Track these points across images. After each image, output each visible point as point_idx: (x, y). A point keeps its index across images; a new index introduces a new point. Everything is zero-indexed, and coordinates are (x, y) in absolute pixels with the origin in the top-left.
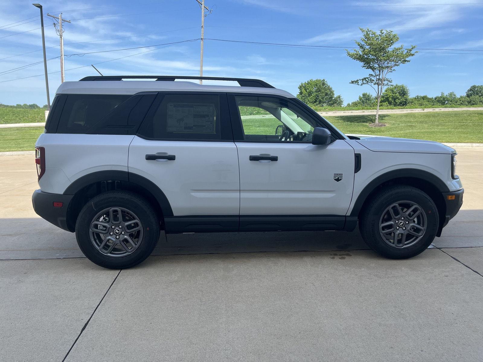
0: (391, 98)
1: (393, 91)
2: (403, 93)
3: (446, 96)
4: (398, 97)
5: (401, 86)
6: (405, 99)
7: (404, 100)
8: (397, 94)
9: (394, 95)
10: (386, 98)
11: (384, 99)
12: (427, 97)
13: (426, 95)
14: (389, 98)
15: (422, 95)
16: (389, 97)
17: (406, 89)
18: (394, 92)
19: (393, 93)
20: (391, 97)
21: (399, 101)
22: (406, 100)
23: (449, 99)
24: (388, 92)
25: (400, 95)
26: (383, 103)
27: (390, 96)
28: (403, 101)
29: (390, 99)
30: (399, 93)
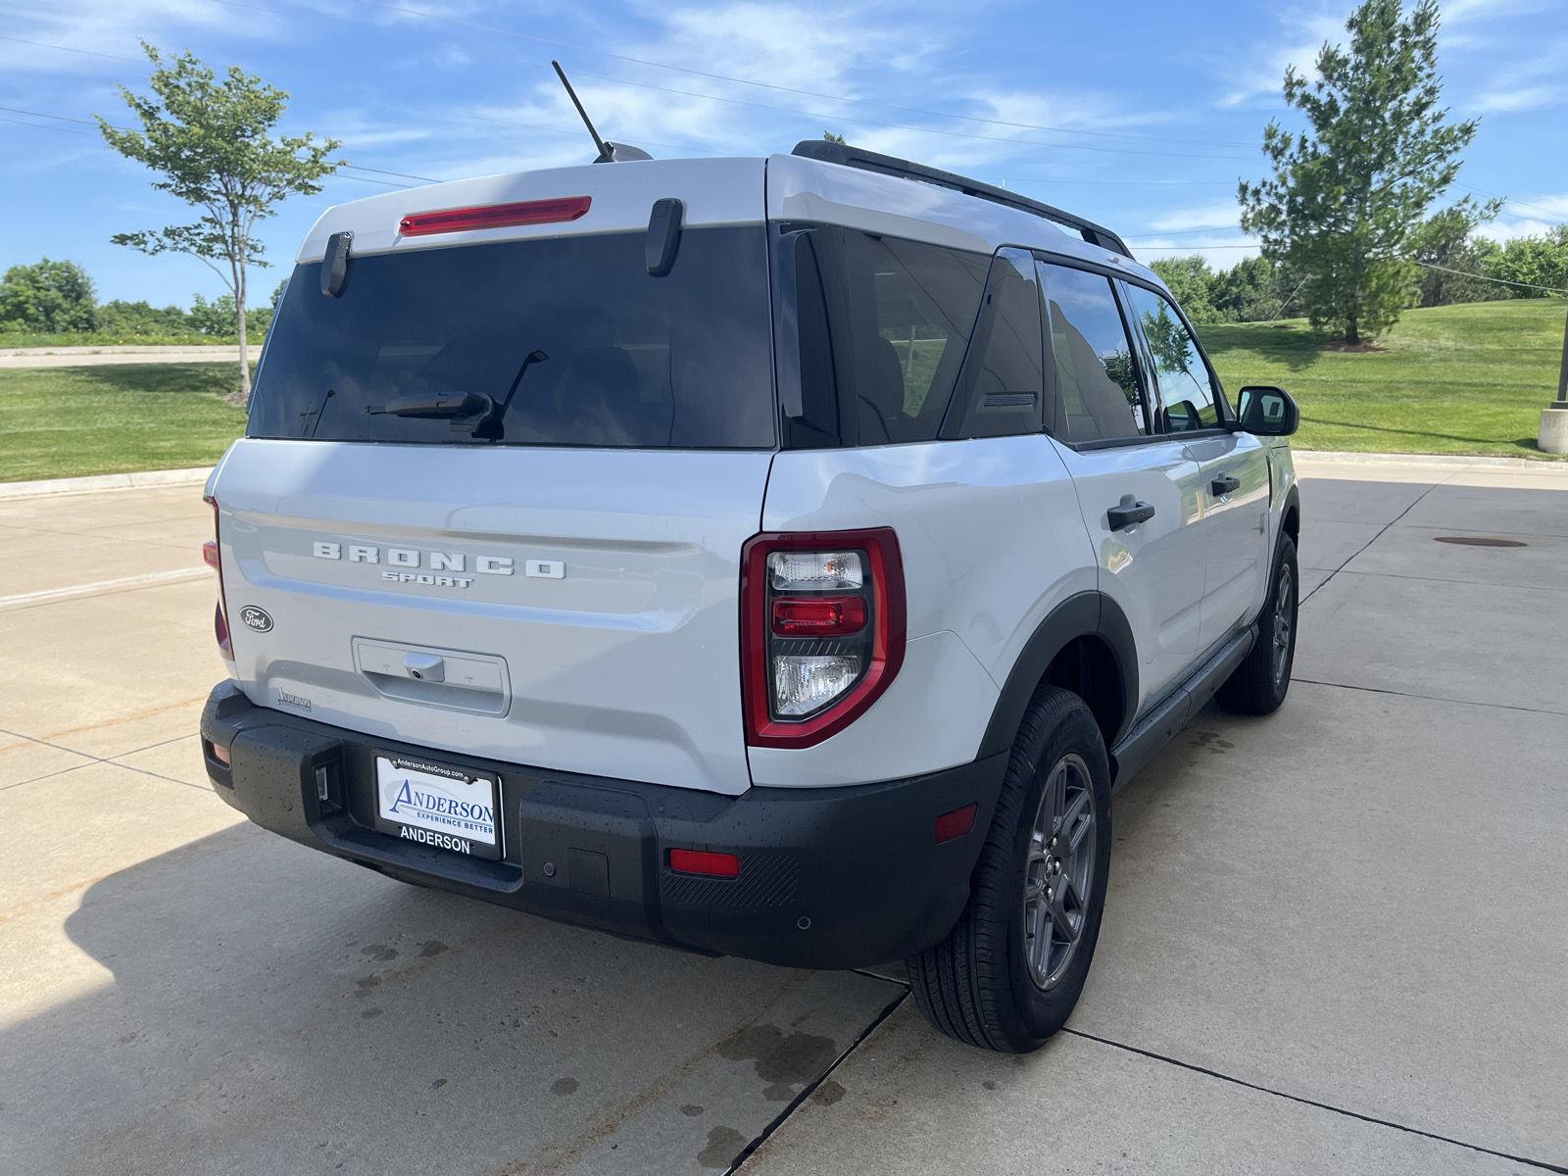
0: (33, 304)
1: (34, 281)
2: (75, 289)
3: (213, 305)
4: (59, 304)
5: (61, 264)
6: (85, 312)
7: (85, 316)
8: (53, 293)
9: (42, 294)
10: (14, 305)
11: (9, 308)
12: (147, 306)
13: (145, 302)
14: (26, 306)
15: (133, 300)
16: (26, 302)
17: (83, 278)
18: (41, 285)
19: (39, 289)
20: (32, 301)
21: (67, 317)
22: (90, 313)
23: (225, 316)
24: (17, 284)
25: (65, 297)
26: (6, 322)
27: (28, 297)
28: (81, 318)
29: (32, 310)
30: (60, 289)
